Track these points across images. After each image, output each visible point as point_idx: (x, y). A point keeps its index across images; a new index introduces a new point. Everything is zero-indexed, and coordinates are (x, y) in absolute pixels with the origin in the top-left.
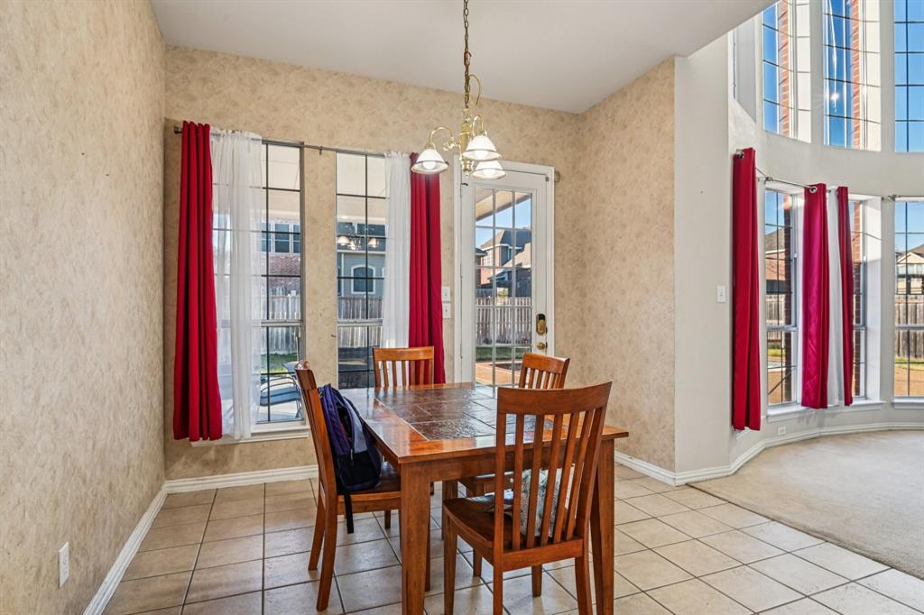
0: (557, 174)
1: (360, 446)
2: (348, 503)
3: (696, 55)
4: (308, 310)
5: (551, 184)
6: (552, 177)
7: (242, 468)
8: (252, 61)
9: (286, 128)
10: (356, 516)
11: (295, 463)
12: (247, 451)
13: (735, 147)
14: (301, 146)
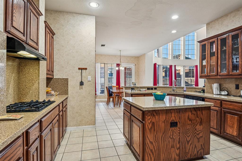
0: (135, 65)
1: (111, 93)
2: (110, 97)
3: (149, 53)
4: (105, 82)
5: (134, 66)
6: (134, 65)
7: (98, 99)
8: (99, 55)
9: (103, 62)
10: (111, 98)
11: (104, 99)
12: (99, 97)
13: (154, 63)
14: (104, 63)
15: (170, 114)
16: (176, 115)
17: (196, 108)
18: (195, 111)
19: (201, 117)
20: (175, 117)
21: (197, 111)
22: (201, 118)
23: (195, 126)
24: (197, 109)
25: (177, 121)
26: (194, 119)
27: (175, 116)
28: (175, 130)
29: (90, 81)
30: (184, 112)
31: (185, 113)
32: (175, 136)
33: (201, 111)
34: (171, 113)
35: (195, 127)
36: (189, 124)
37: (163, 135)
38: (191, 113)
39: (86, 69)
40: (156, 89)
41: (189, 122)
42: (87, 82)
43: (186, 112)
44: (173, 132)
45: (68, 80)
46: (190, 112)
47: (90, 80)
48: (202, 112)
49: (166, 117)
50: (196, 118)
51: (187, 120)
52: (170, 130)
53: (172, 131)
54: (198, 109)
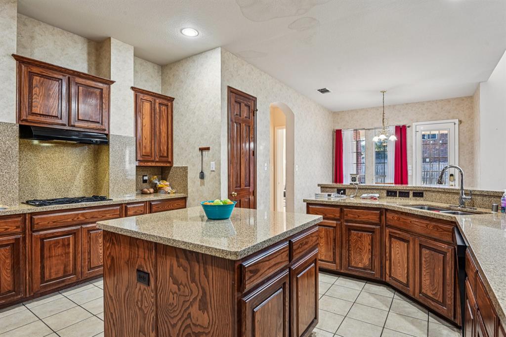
5: (457, 126)
6: (457, 123)
9: (360, 125)
15: (136, 249)
16: (146, 255)
17: (188, 252)
18: (188, 259)
19: (202, 284)
20: (144, 259)
21: (193, 263)
22: (203, 289)
23: (187, 304)
24: (192, 255)
25: (149, 272)
26: (184, 283)
27: (144, 256)
28: (145, 291)
29: (214, 171)
30: (163, 254)
31: (164, 256)
32: (146, 307)
33: (202, 265)
34: (138, 247)
35: (188, 308)
36: (173, 292)
37: (126, 291)
38: (177, 260)
39: (208, 149)
40: (422, 196)
41: (174, 285)
42: (210, 172)
43: (166, 255)
44: (142, 295)
45: (187, 169)
46: (175, 259)
47: (214, 169)
48: (205, 270)
49: (129, 253)
50: (190, 282)
51: (168, 278)
52: (136, 288)
53: (140, 292)
54: (194, 254)
